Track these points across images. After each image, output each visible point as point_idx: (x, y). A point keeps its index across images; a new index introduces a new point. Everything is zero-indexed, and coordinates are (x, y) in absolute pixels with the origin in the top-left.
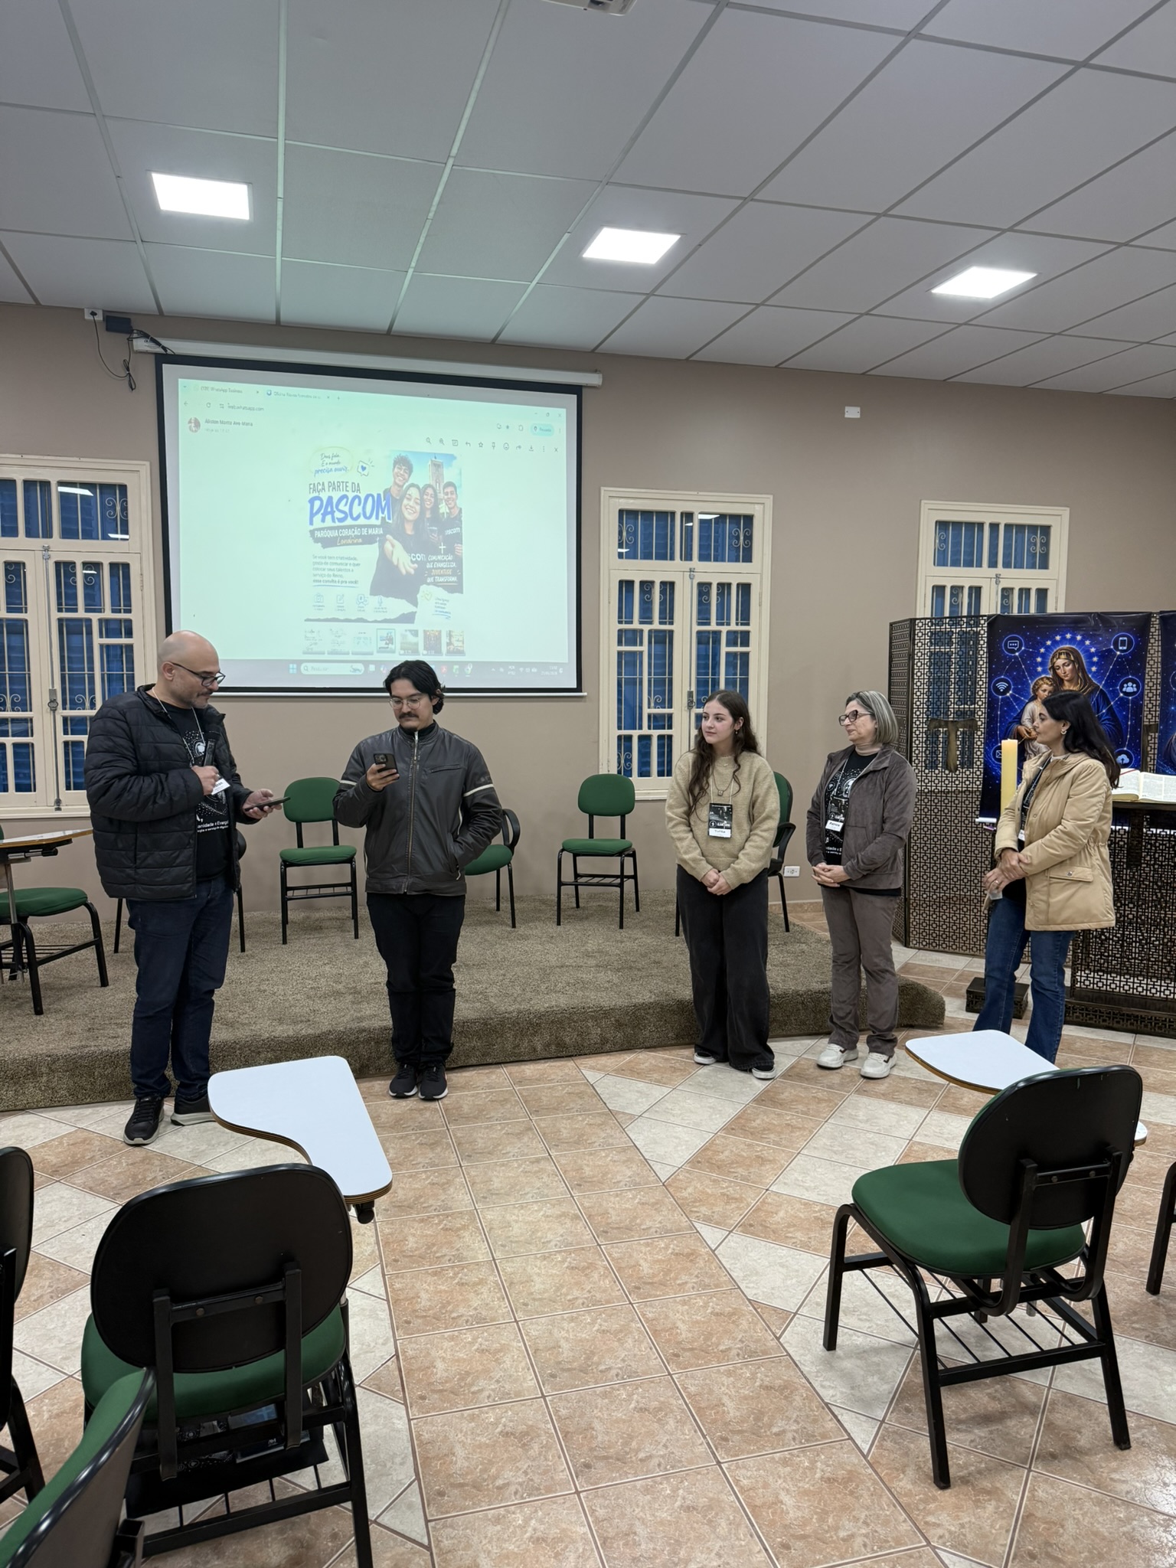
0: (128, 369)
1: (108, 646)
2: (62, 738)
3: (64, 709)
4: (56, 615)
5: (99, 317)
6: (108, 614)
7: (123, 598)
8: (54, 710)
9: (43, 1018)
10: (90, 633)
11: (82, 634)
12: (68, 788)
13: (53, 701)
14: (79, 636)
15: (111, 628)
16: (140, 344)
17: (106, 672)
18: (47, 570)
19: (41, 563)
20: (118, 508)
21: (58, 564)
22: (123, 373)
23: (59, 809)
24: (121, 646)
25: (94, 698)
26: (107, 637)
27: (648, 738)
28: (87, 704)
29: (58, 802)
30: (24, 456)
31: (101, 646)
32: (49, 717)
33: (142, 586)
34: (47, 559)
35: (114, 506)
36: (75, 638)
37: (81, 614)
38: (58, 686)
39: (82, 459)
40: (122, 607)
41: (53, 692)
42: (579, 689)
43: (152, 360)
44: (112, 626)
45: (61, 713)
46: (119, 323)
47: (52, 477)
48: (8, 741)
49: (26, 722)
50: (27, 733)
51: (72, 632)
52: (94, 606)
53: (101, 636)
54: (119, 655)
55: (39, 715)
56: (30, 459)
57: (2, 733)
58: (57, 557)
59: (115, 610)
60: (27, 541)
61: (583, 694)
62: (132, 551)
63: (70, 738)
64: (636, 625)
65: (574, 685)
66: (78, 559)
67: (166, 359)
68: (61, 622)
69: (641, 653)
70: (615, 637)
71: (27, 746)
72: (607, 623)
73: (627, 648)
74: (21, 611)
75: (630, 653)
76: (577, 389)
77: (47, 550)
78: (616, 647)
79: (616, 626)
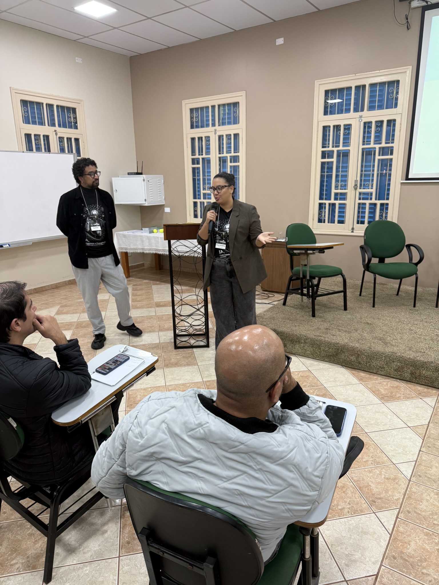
0: (407, 19)
1: (382, 160)
2: (358, 201)
3: (360, 189)
4: (362, 147)
6: (383, 145)
7: (390, 137)
8: (356, 189)
9: (314, 319)
10: (375, 154)
11: (372, 155)
12: (358, 223)
13: (356, 185)
14: (370, 156)
15: (384, 151)
16: (415, 4)
17: (380, 172)
18: (360, 126)
19: (358, 123)
20: (395, 93)
21: (365, 123)
22: (405, 21)
23: (352, 232)
24: (387, 159)
25: (373, 184)
26: (382, 155)
28: (370, 187)
29: (353, 229)
30: (357, 75)
31: (379, 160)
32: (353, 192)
33: (400, 130)
34: (361, 121)
35: (393, 92)
36: (369, 157)
37: (372, 145)
38: (359, 179)
39: (381, 71)
40: (391, 141)
41: (356, 181)
43: (421, 9)
44: (386, 150)
45: (359, 190)
47: (367, 82)
48: (337, 202)
49: (345, 194)
50: (344, 199)
51: (367, 154)
52: (378, 140)
53: (379, 155)
54: (386, 165)
55: (350, 191)
56: (359, 75)
57: (336, 199)
58: (365, 120)
59: (387, 143)
60: (352, 115)
62: (397, 113)
63: (362, 201)
66: (374, 120)
67: (427, 8)
68: (364, 150)
71: (344, 204)
74: (348, 146)
77: (361, 117)
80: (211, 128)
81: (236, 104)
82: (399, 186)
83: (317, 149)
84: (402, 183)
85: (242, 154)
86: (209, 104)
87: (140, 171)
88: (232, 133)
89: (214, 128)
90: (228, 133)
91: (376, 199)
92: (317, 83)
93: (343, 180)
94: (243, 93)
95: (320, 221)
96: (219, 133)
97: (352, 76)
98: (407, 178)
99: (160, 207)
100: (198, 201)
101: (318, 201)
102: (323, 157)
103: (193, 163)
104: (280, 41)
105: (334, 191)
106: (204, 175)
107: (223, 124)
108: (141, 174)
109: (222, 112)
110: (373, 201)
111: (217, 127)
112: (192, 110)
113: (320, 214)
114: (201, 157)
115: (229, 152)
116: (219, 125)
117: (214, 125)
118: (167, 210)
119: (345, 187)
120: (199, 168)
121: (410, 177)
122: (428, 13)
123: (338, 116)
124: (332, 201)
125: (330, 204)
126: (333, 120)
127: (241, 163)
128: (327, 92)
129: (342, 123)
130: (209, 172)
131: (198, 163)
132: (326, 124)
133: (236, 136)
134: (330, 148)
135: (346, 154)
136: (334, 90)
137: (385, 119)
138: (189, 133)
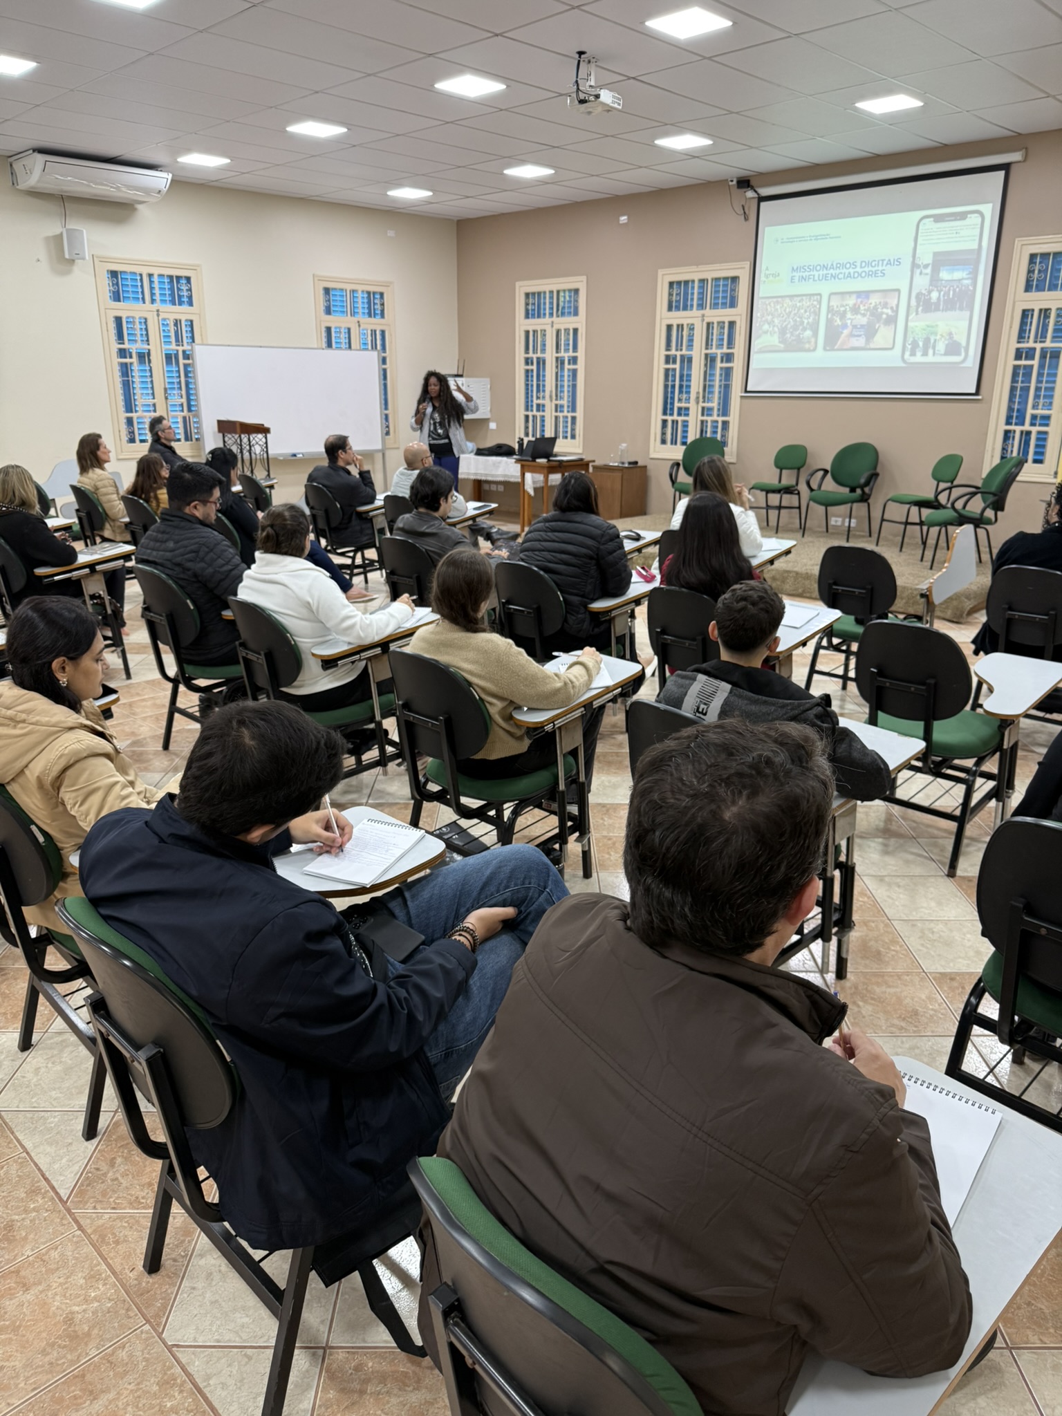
0: (744, 210)
1: (724, 368)
2: (700, 418)
3: (704, 402)
4: (704, 351)
5: (735, 182)
6: (725, 350)
7: (732, 341)
8: (698, 403)
10: (717, 361)
11: (714, 361)
13: (699, 398)
14: (713, 363)
15: (725, 358)
16: (750, 194)
18: (703, 327)
19: (700, 323)
21: (708, 324)
22: (741, 212)
24: (728, 368)
25: (715, 397)
26: (725, 363)
28: (712, 400)
30: (698, 267)
31: (721, 368)
32: (695, 406)
33: (740, 334)
34: (703, 320)
36: (711, 364)
37: (714, 350)
38: (701, 391)
39: (722, 265)
40: (731, 346)
41: (698, 393)
42: (977, 393)
43: (756, 200)
44: (728, 356)
45: (701, 404)
46: (744, 183)
47: (709, 276)
48: (680, 419)
49: (687, 409)
50: (687, 415)
51: (710, 360)
52: (720, 346)
53: (722, 361)
54: (728, 373)
55: (692, 405)
56: (702, 268)
57: (679, 414)
58: (707, 320)
59: (728, 348)
60: (696, 312)
61: (980, 397)
62: (738, 314)
63: (705, 418)
64: (1031, 344)
65: (973, 391)
66: (715, 320)
67: (762, 199)
68: (706, 355)
69: (1032, 366)
70: (1012, 354)
71: (687, 421)
72: (1007, 343)
73: (1023, 362)
74: (692, 350)
75: (1025, 366)
76: (1006, 167)
77: (703, 316)
78: (1012, 362)
79: (1014, 345)
80: (547, 320)
81: (577, 291)
82: (739, 399)
83: (660, 352)
84: (742, 397)
85: (581, 354)
86: (547, 288)
87: (460, 373)
88: (571, 327)
89: (551, 320)
90: (567, 326)
91: (718, 415)
92: (661, 272)
93: (685, 388)
94: (584, 278)
95: (663, 442)
96: (556, 327)
97: (694, 268)
98: (746, 391)
99: (485, 422)
100: (530, 414)
101: (661, 417)
102: (667, 361)
103: (527, 363)
104: (624, 219)
105: (677, 405)
106: (538, 379)
107: (563, 314)
109: (562, 299)
110: (715, 418)
111: (555, 318)
112: (527, 295)
113: (664, 434)
114: (535, 356)
115: (567, 350)
116: (558, 316)
117: (551, 315)
118: (493, 426)
119: (688, 400)
120: (532, 370)
121: (748, 389)
122: (763, 204)
123: (682, 313)
124: (675, 417)
125: (673, 421)
126: (677, 318)
127: (580, 366)
128: (671, 284)
129: (685, 322)
130: (544, 376)
131: (532, 364)
132: (669, 322)
133: (576, 331)
134: (673, 352)
135: (690, 360)
136: (679, 283)
137: (727, 320)
138: (523, 324)
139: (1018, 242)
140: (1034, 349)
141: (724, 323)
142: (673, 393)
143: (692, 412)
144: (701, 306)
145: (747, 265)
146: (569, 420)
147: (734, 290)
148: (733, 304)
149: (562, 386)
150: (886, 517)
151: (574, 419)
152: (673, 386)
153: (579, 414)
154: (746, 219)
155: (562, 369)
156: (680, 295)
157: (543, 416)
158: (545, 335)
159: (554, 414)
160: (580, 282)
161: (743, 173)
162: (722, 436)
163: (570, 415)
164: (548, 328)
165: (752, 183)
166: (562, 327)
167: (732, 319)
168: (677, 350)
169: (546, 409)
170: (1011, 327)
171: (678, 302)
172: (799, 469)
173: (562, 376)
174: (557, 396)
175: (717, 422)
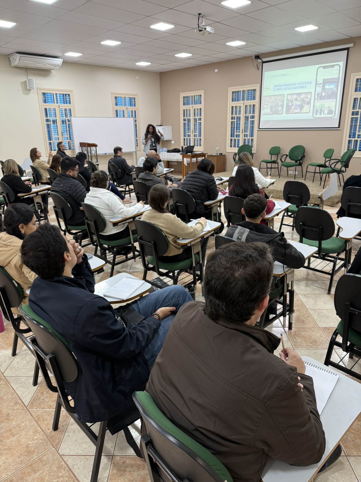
2: (243, 138)
3: (245, 132)
4: (245, 115)
5: (254, 57)
7: (254, 111)
8: (243, 133)
10: (249, 118)
13: (243, 131)
16: (259, 61)
17: (250, 126)
18: (244, 107)
19: (243, 105)
21: (246, 106)
22: (256, 67)
25: (248, 131)
27: (357, 141)
31: (250, 121)
33: (257, 109)
34: (244, 104)
37: (248, 115)
39: (250, 85)
41: (243, 129)
42: (339, 127)
43: (262, 63)
46: (257, 57)
47: (246, 89)
48: (237, 138)
49: (239, 135)
50: (239, 137)
51: (247, 118)
52: (250, 113)
53: (251, 118)
54: (253, 122)
55: (241, 134)
56: (243, 86)
58: (245, 104)
59: (253, 114)
60: (241, 102)
61: (340, 129)
62: (256, 102)
63: (245, 138)
64: (357, 110)
65: (337, 127)
66: (248, 104)
67: (264, 62)
68: (245, 116)
69: (358, 118)
70: (351, 113)
71: (239, 139)
72: (349, 110)
73: (355, 116)
74: (240, 115)
75: (355, 118)
76: (348, 49)
77: (244, 103)
78: (351, 116)
79: (352, 110)
80: (191, 106)
81: (201, 96)
82: (257, 131)
83: (229, 116)
84: (258, 130)
85: (202, 117)
86: (190, 95)
87: (162, 124)
88: (199, 108)
89: (192, 106)
90: (197, 108)
92: (229, 88)
93: (238, 128)
94: (203, 91)
95: (231, 146)
96: (194, 108)
97: (240, 87)
98: (259, 128)
99: (170, 141)
100: (185, 138)
101: (230, 138)
102: (232, 119)
103: (184, 121)
104: (216, 70)
105: (235, 134)
106: (188, 126)
107: (196, 104)
108: (162, 125)
109: (196, 98)
110: (249, 138)
111: (193, 105)
112: (184, 97)
113: (231, 144)
114: (187, 118)
115: (197, 116)
116: (194, 104)
118: (173, 142)
119: (239, 132)
120: (186, 123)
121: (260, 128)
122: (264, 64)
123: (237, 102)
124: (235, 138)
125: (234, 139)
126: (235, 104)
127: (202, 121)
128: (233, 92)
129: (238, 105)
130: (190, 125)
131: (186, 121)
132: (232, 105)
133: (200, 109)
134: (234, 116)
135: (240, 118)
136: (236, 92)
137: (252, 104)
138: (182, 107)
139: (352, 75)
140: (359, 112)
141: (251, 105)
142: (234, 129)
143: (241, 136)
144: (243, 100)
145: (259, 85)
146: (199, 140)
147: (254, 94)
148: (254, 99)
149: (196, 128)
150: (308, 171)
151: (200, 139)
152: (234, 127)
153: (202, 138)
154: (258, 69)
155: (196, 122)
156: (236, 96)
157: (190, 139)
158: (190, 111)
159: (194, 138)
160: (202, 93)
161: (257, 54)
162: (251, 144)
163: (199, 138)
164: (191, 108)
165: (260, 57)
166: (196, 108)
167: (254, 104)
168: (235, 115)
169: (191, 136)
170: (350, 104)
171: (235, 98)
172: (278, 155)
173: (196, 125)
174: (194, 131)
175: (249, 139)
